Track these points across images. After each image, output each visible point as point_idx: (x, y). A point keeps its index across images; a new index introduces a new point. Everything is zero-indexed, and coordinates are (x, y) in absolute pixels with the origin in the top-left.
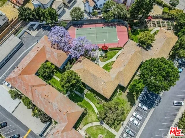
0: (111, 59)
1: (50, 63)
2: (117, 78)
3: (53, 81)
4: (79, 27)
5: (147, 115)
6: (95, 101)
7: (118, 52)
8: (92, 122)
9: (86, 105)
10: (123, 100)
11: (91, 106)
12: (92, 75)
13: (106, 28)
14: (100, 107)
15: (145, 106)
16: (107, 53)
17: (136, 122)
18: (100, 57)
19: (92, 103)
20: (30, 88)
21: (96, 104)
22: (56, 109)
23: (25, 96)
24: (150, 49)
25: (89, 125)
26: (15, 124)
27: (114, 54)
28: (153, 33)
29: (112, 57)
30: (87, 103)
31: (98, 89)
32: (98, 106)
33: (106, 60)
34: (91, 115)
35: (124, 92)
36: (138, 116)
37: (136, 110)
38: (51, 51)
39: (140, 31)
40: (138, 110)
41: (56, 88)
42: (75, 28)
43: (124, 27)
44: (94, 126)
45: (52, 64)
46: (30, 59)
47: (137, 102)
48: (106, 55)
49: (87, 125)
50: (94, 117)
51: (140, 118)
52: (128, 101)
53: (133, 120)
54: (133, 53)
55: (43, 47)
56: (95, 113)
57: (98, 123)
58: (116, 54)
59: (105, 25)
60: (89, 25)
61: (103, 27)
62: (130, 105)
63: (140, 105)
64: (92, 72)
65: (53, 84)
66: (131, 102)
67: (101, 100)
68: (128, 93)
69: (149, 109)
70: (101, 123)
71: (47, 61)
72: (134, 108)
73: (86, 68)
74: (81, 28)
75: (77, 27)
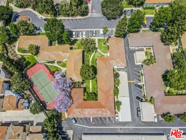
0: (56, 67)
1: (84, 97)
2: (68, 52)
3: (94, 90)
4: (45, 103)
5: (77, 31)
6: (88, 59)
7: (49, 65)
8: (100, 53)
9: (93, 62)
10: (78, 45)
11: (92, 59)
12: (75, 65)
13: (35, 83)
14: (90, 54)
15: (73, 34)
16: (54, 71)
17: (84, 33)
18: (59, 74)
19: (91, 60)
20: (107, 94)
21: (89, 57)
22: (107, 71)
23: (114, 96)
24: (38, 46)
25: (102, 53)
26: (133, 93)
27: (52, 67)
28: (22, 53)
29: (55, 67)
30: (92, 62)
31: (81, 58)
32: (89, 55)
33: (59, 68)
34: (97, 56)
35: (72, 47)
36: (81, 34)
37: (78, 37)
38: (76, 100)
39: (25, 61)
40: (77, 36)
41: (97, 85)
42: (47, 105)
43: (27, 72)
44: (101, 51)
45: (84, 95)
46: (91, 110)
47: (73, 39)
48: (56, 71)
49: (103, 55)
50: (97, 54)
51: (81, 33)
52: (76, 43)
53: (84, 35)
54: (46, 52)
55: (77, 108)
56: (94, 55)
57: (98, 50)
58: (51, 66)
59: (33, 86)
60: (39, 97)
61: (35, 86)
62: (77, 41)
63: (74, 36)
64: (73, 67)
65: (96, 88)
66: (75, 41)
67: (85, 56)
68: (72, 46)
69: (73, 32)
70: (97, 48)
71: (84, 100)
72: (78, 38)
73: (73, 72)
74: (45, 101)
75: (46, 104)
